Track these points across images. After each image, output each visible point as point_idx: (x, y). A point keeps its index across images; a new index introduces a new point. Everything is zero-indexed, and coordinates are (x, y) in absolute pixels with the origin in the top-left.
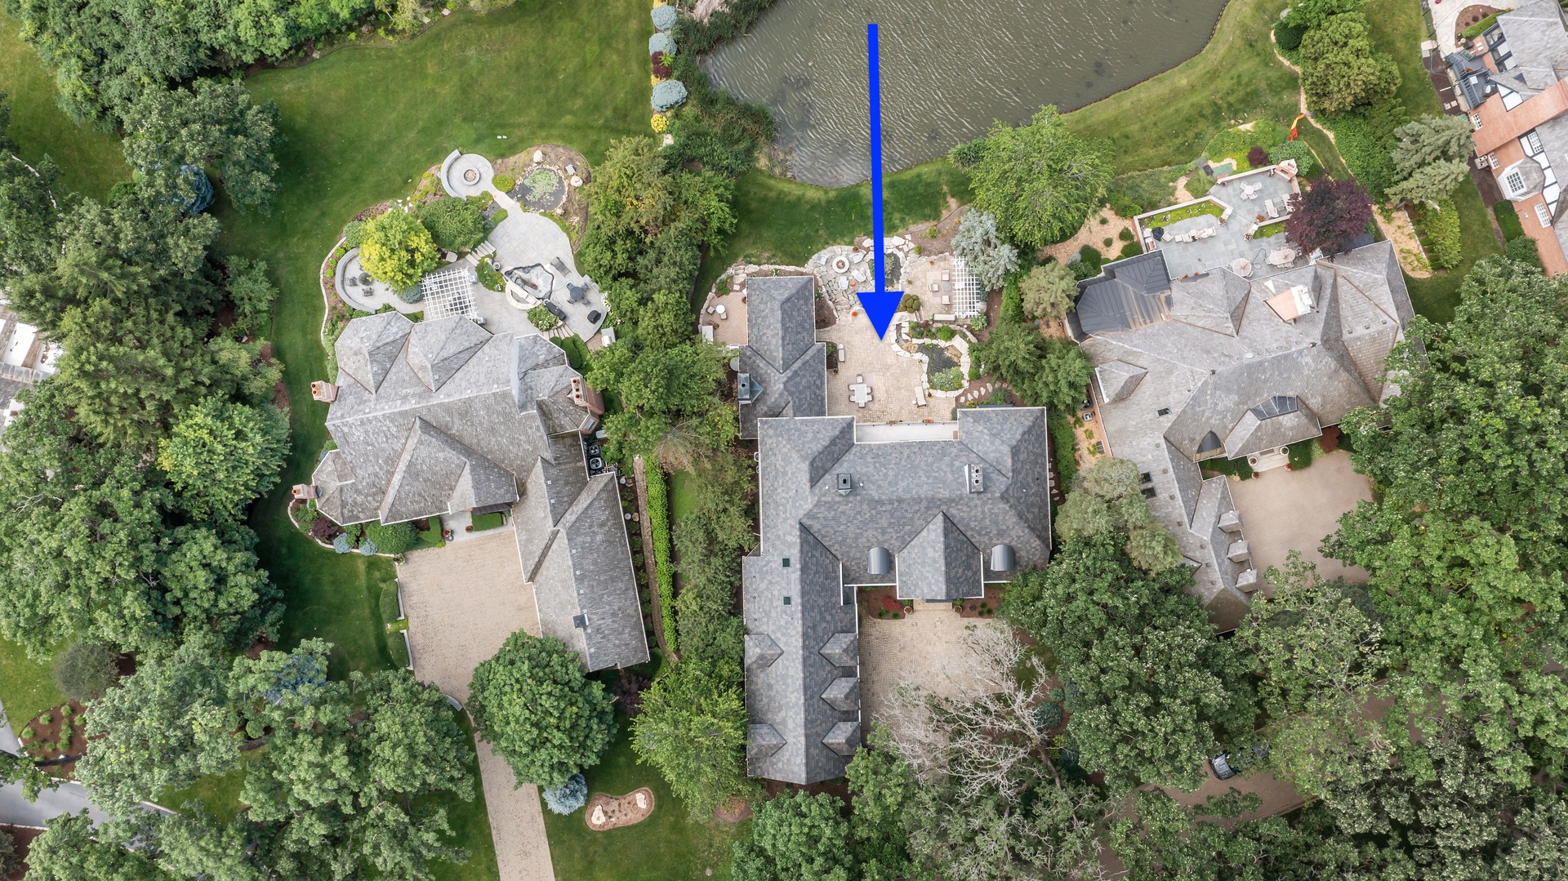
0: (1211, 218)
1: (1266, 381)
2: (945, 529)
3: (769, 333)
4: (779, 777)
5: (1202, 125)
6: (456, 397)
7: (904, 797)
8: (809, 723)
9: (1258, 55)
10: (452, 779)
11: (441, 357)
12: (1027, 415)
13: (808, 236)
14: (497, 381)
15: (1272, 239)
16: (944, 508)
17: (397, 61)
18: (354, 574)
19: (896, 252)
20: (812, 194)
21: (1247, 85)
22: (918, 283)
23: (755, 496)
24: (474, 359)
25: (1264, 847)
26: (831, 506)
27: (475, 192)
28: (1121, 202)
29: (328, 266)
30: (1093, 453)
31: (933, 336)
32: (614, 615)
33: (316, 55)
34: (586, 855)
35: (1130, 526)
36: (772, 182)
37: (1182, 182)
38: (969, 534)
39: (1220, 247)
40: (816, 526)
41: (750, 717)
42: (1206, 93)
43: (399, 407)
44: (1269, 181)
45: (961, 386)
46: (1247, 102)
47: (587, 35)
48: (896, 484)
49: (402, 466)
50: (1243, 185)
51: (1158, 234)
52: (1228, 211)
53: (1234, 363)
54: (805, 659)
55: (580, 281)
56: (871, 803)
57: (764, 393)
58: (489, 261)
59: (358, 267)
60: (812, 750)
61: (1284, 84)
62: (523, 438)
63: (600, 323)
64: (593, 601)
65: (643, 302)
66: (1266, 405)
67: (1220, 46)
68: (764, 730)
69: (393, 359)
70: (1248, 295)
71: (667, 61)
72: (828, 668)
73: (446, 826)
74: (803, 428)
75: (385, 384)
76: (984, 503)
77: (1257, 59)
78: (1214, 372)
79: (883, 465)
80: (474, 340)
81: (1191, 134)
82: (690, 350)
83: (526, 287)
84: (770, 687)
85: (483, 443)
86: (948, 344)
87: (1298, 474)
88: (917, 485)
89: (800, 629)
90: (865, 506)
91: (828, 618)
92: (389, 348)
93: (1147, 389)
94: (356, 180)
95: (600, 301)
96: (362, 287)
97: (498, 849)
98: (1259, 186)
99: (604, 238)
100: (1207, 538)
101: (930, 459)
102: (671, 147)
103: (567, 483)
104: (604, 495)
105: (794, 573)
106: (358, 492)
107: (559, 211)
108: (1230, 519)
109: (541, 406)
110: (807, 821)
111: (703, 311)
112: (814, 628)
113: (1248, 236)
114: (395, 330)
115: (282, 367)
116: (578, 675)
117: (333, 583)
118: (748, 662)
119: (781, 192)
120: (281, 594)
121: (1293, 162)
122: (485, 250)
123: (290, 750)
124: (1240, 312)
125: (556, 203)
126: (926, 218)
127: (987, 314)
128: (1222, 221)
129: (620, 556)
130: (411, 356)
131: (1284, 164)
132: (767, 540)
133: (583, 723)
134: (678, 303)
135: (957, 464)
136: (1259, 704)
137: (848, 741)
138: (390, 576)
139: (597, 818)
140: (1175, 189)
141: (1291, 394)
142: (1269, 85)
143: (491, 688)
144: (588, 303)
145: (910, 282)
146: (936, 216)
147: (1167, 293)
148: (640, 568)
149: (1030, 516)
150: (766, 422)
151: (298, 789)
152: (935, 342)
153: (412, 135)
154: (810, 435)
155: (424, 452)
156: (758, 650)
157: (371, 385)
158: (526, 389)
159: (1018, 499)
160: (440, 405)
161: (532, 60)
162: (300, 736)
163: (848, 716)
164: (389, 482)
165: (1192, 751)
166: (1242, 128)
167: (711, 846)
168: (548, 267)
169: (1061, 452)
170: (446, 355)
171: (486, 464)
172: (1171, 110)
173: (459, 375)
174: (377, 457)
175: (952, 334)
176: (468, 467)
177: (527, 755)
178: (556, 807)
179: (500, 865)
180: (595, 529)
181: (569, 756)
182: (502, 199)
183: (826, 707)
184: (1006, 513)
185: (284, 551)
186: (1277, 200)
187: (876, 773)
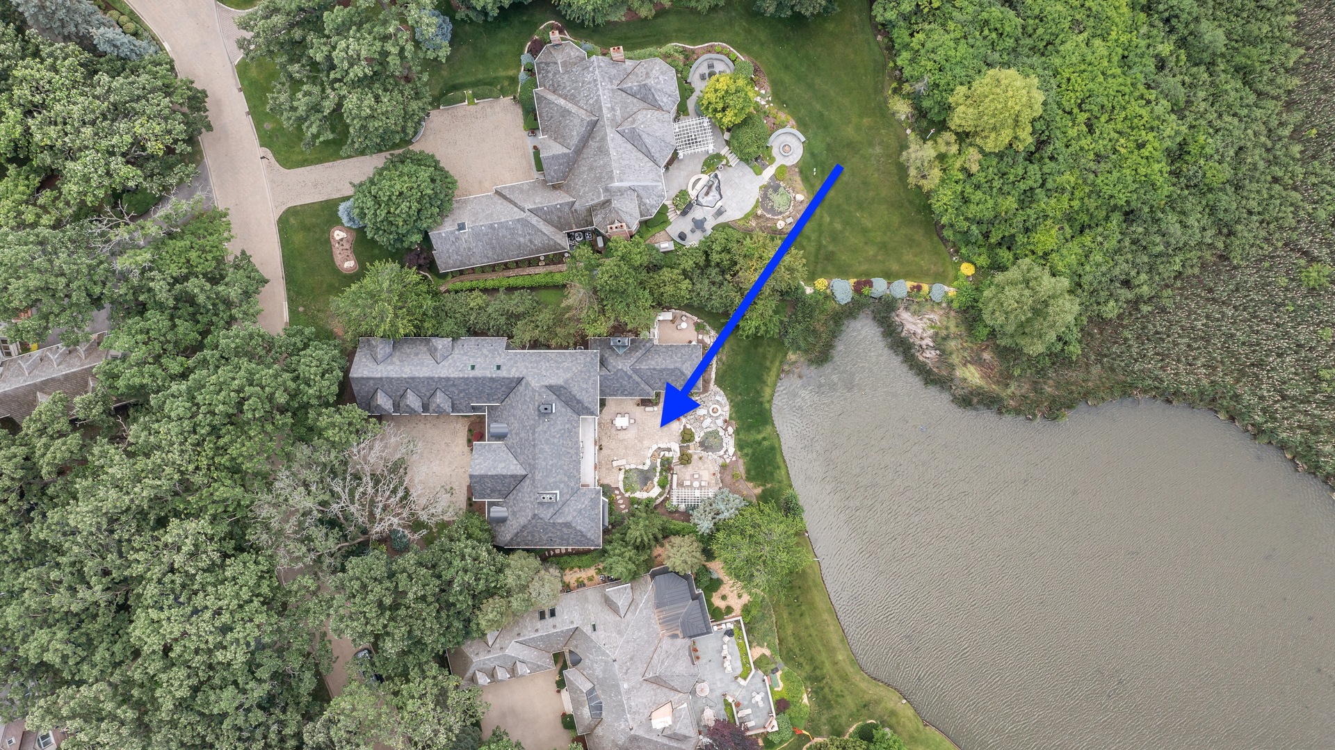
0: (739, 670)
1: (610, 697)
2: (516, 476)
3: (660, 360)
4: (356, 359)
5: (808, 668)
6: (611, 145)
7: (334, 442)
8: (390, 380)
9: (858, 711)
10: (353, 142)
11: (641, 133)
12: (595, 536)
13: (736, 388)
14: (623, 173)
15: (723, 712)
16: (530, 476)
17: (873, 96)
18: (507, 68)
19: (724, 449)
20: (768, 391)
21: (836, 702)
22: (700, 463)
23: (549, 347)
24: (641, 156)
25: (296, 674)
26: (532, 399)
27: (775, 152)
28: (753, 608)
29: (723, 48)
30: (577, 581)
31: (661, 474)
32: (469, 249)
33: (879, 38)
34: (314, 227)
35: (510, 599)
36: (777, 364)
37: (767, 652)
38: (514, 492)
39: (718, 676)
40: (521, 388)
41: (397, 341)
42: (831, 673)
43: (606, 105)
44: (765, 712)
45: (626, 491)
46: (823, 700)
47: (889, 234)
48: (547, 444)
49: (569, 106)
50: (762, 694)
51: (730, 633)
52: (742, 682)
53: (620, 676)
54: (432, 378)
55: (709, 226)
56: (329, 420)
57: (618, 355)
58: (724, 162)
59: (722, 70)
60: (372, 382)
61: (836, 727)
62: (587, 189)
63: (679, 240)
64: (477, 235)
65: (684, 273)
66: (597, 697)
67: (866, 684)
68: (388, 350)
69: (643, 99)
70: (676, 690)
71: (866, 290)
72: (428, 394)
73: (321, 139)
74: (591, 382)
75: (624, 95)
76: (532, 503)
77: (855, 710)
78: (615, 661)
79: (562, 435)
80: (657, 155)
81: (801, 660)
82: (648, 305)
83: (706, 188)
84: (417, 355)
85: (583, 162)
86: (655, 483)
87: (559, 720)
88: (546, 458)
89: (452, 376)
90: (532, 422)
91: (461, 395)
92: (651, 97)
93: (610, 617)
94: (787, 67)
95: (694, 241)
96: (707, 72)
97: (319, 166)
98: (761, 704)
99: (730, 245)
100: (507, 652)
101: (566, 468)
102: (804, 292)
103: (559, 217)
104: (552, 243)
105: (490, 372)
106: (555, 74)
107: (759, 212)
108: (522, 669)
109: (608, 202)
110: (318, 378)
111: (684, 313)
112: (454, 385)
113: (724, 695)
114: (665, 100)
115: (650, 17)
116: (425, 225)
117: (501, 53)
118: (434, 340)
119: (769, 369)
120: (490, 19)
121: (776, 729)
122: (733, 160)
123: (369, 38)
124: (662, 683)
125: (765, 209)
126: (748, 471)
127: (677, 511)
128: (736, 678)
129: (511, 253)
130: (645, 112)
131: (775, 723)
132: (516, 354)
133: (393, 228)
134: (683, 297)
135: (562, 486)
136: (389, 678)
137: (378, 406)
138: (504, 93)
139: (338, 234)
140: (762, 647)
141: (604, 714)
142: (835, 717)
143: (415, 168)
144: (693, 231)
145: (701, 458)
146: (749, 479)
147: (681, 636)
148: (506, 266)
149: (525, 534)
150: (596, 356)
151: (343, 44)
152: (658, 474)
153: (818, 107)
154: (585, 386)
155: (577, 121)
156: (440, 347)
157: (625, 86)
158: (621, 191)
159: (536, 526)
160: (606, 134)
161: (871, 194)
162: (380, 43)
163: (397, 407)
164: (560, 96)
165: (353, 629)
166: (805, 696)
167: (318, 311)
168: (720, 204)
169: (576, 558)
170: (643, 137)
171: (571, 164)
172: (820, 647)
173: (629, 146)
174: (575, 89)
175: (663, 487)
176: (567, 151)
177: (370, 193)
178: (342, 208)
179: (309, 168)
180: (528, 237)
181: (370, 220)
182: (769, 172)
183: (402, 392)
184: (526, 517)
185: (525, 18)
186: (751, 717)
187: (350, 424)
